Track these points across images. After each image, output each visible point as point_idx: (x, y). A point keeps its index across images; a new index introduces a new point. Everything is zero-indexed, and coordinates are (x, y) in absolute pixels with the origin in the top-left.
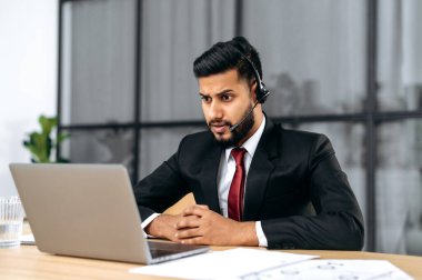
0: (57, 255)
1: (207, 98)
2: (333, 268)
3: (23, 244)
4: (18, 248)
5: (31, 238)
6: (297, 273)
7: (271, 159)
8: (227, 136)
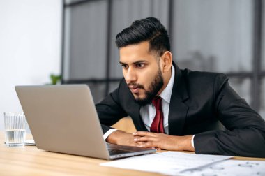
0: (49, 151)
1: (125, 65)
2: (251, 166)
3: (27, 145)
4: (23, 148)
5: (32, 141)
6: (223, 168)
7: (184, 101)
8: (142, 96)
